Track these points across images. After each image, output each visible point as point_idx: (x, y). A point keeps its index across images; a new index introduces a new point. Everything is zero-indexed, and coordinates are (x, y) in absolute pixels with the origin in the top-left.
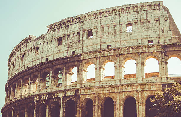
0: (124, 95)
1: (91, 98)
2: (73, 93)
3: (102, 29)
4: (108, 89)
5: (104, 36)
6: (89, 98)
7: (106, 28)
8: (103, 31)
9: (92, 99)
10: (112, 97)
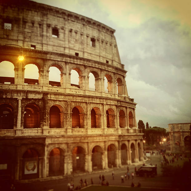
0: (92, 106)
1: (61, 105)
2: (40, 97)
3: (70, 33)
4: (80, 98)
5: (72, 42)
6: (59, 104)
7: (73, 34)
8: (71, 36)
9: (63, 106)
10: (83, 107)
